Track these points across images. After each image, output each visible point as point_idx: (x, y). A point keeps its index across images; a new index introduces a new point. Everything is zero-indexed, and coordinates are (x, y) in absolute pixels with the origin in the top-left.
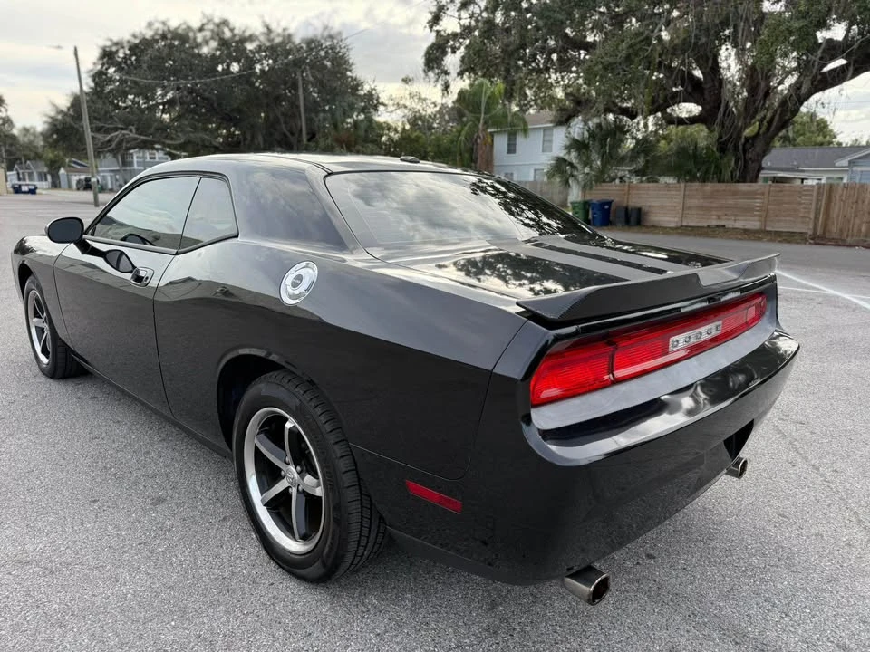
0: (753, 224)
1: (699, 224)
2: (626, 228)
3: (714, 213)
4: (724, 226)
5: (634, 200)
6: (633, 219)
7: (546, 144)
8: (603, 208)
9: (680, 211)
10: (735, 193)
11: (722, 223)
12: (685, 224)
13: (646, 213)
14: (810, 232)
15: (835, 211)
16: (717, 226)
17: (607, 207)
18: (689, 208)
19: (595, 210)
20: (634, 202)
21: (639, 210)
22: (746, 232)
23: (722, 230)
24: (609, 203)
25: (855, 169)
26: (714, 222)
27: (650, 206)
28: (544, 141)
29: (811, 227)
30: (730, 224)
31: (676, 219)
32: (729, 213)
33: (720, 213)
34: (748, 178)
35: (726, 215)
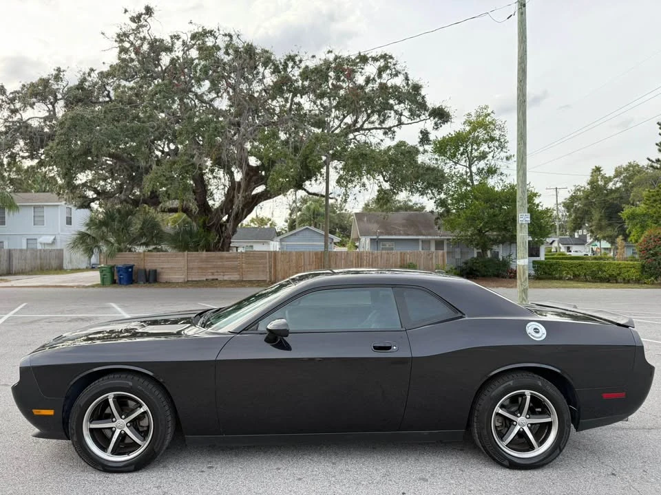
0: (235, 277)
1: (201, 279)
2: (147, 284)
3: (210, 271)
4: (217, 279)
5: (149, 264)
6: (151, 278)
7: (36, 219)
8: (128, 271)
9: (186, 271)
10: (221, 258)
11: (215, 277)
12: (190, 279)
13: (160, 273)
14: (268, 280)
15: (279, 268)
16: (213, 280)
17: (130, 270)
18: (192, 269)
19: (121, 273)
20: (150, 265)
21: (155, 271)
22: (232, 282)
23: (217, 281)
24: (132, 267)
25: (283, 243)
26: (211, 277)
27: (162, 268)
28: (34, 216)
29: (268, 276)
30: (220, 278)
31: (183, 277)
32: (219, 271)
33: (212, 271)
34: (225, 249)
35: (217, 272)
